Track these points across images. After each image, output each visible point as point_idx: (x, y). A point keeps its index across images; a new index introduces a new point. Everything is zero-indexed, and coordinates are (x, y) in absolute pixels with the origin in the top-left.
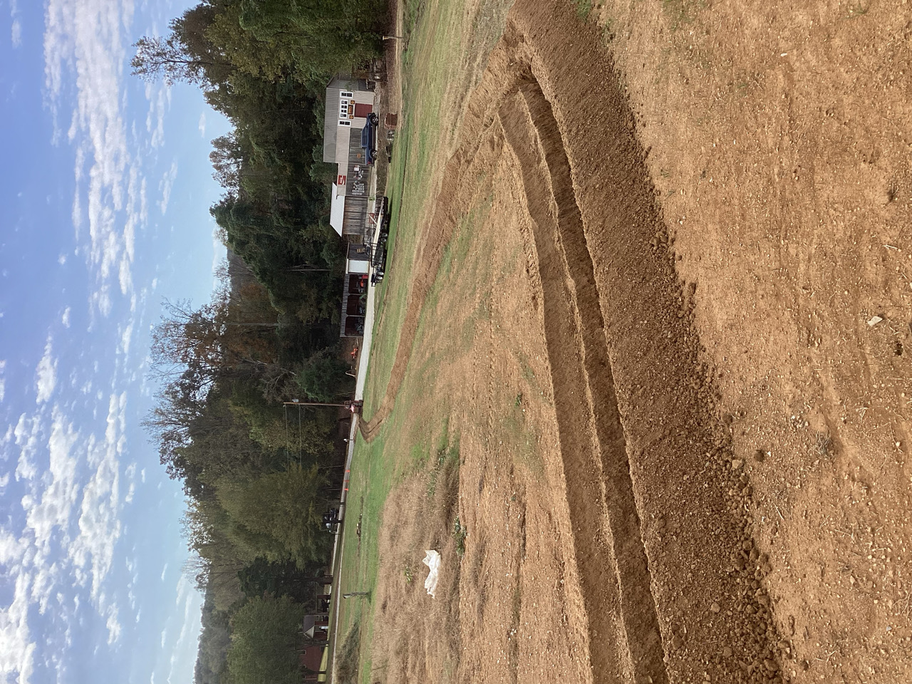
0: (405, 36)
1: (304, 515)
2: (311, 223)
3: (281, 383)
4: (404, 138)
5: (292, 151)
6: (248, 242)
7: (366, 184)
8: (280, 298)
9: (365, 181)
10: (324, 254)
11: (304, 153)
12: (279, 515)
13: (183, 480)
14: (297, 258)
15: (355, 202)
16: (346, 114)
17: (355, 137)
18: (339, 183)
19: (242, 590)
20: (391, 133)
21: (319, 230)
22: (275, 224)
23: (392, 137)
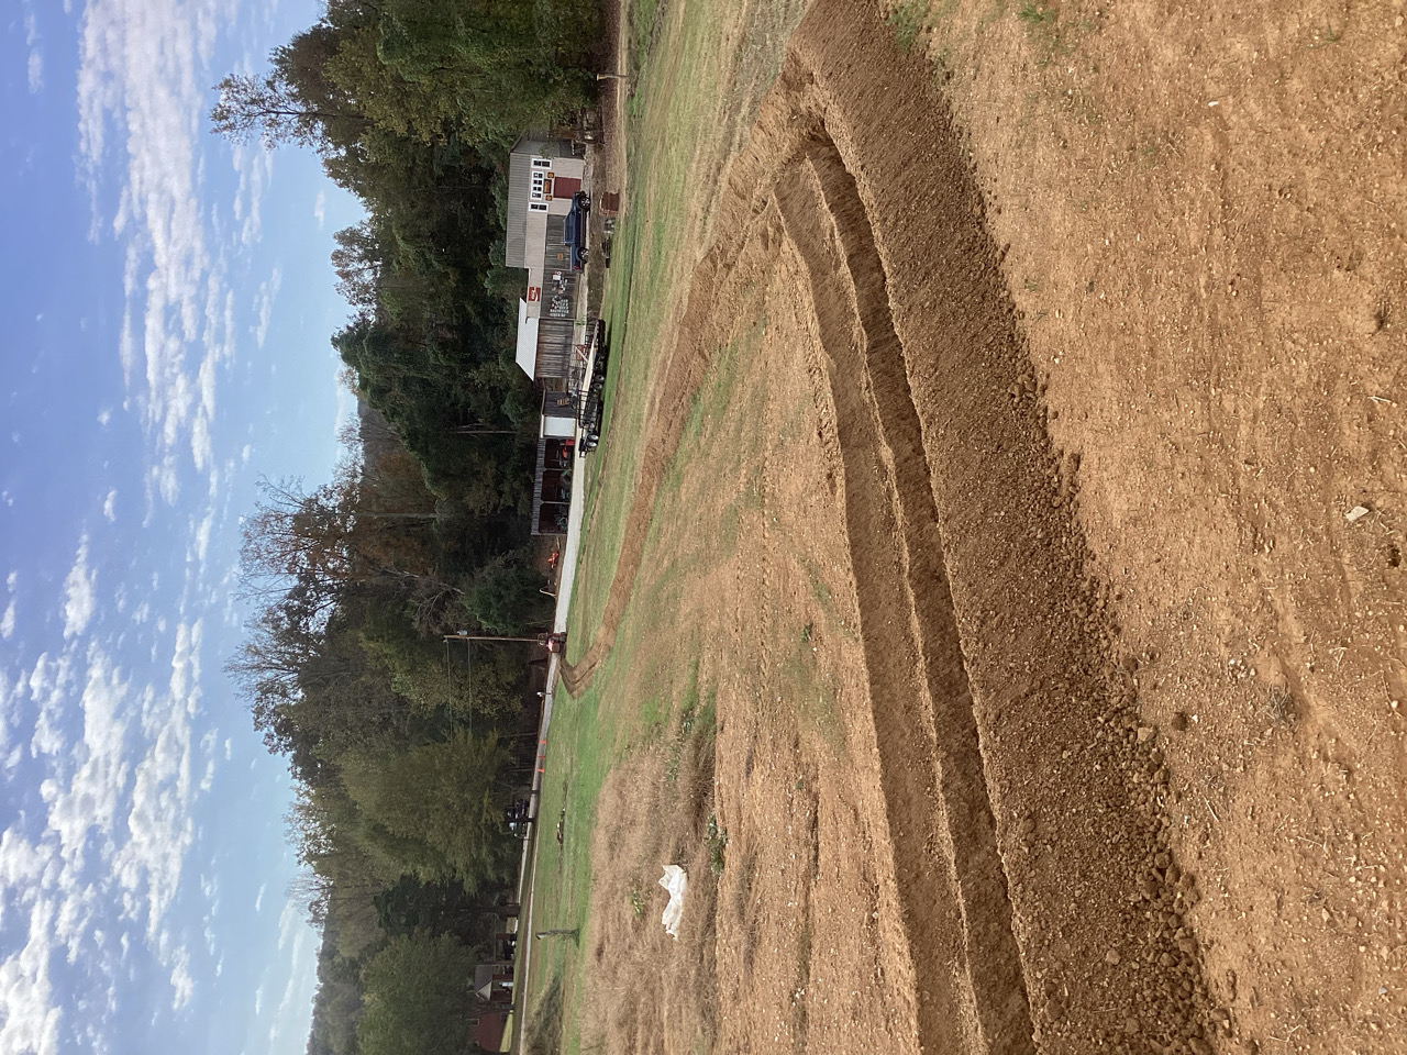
0: (630, 75)
1: (475, 809)
2: (486, 360)
3: (441, 605)
4: (631, 229)
5: (458, 250)
6: (390, 390)
7: (571, 300)
8: (440, 475)
9: (570, 296)
10: (507, 408)
11: (476, 252)
12: (437, 810)
13: (289, 754)
14: (465, 414)
15: (554, 328)
16: (541, 193)
17: (556, 228)
18: (530, 299)
19: (380, 925)
20: (610, 222)
21: (500, 371)
22: (432, 361)
23: (611, 229)
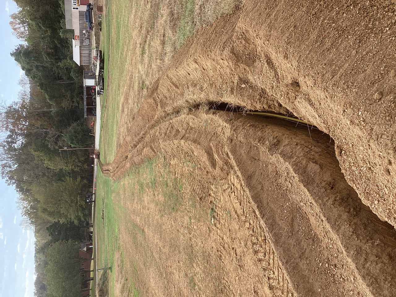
1: (75, 202)
2: (64, 59)
3: (57, 139)
4: (107, 20)
5: (50, 23)
6: (32, 70)
7: (90, 39)
8: (52, 97)
9: (89, 38)
10: (72, 74)
11: (56, 23)
12: (63, 203)
13: (14, 185)
14: (58, 76)
15: (85, 49)
16: (76, 3)
17: (82, 15)
18: (76, 40)
19: (49, 235)
20: (100, 16)
21: (68, 63)
22: (45, 60)
23: (101, 18)
